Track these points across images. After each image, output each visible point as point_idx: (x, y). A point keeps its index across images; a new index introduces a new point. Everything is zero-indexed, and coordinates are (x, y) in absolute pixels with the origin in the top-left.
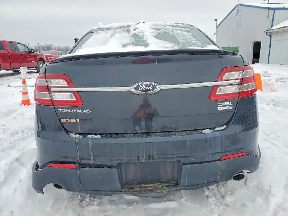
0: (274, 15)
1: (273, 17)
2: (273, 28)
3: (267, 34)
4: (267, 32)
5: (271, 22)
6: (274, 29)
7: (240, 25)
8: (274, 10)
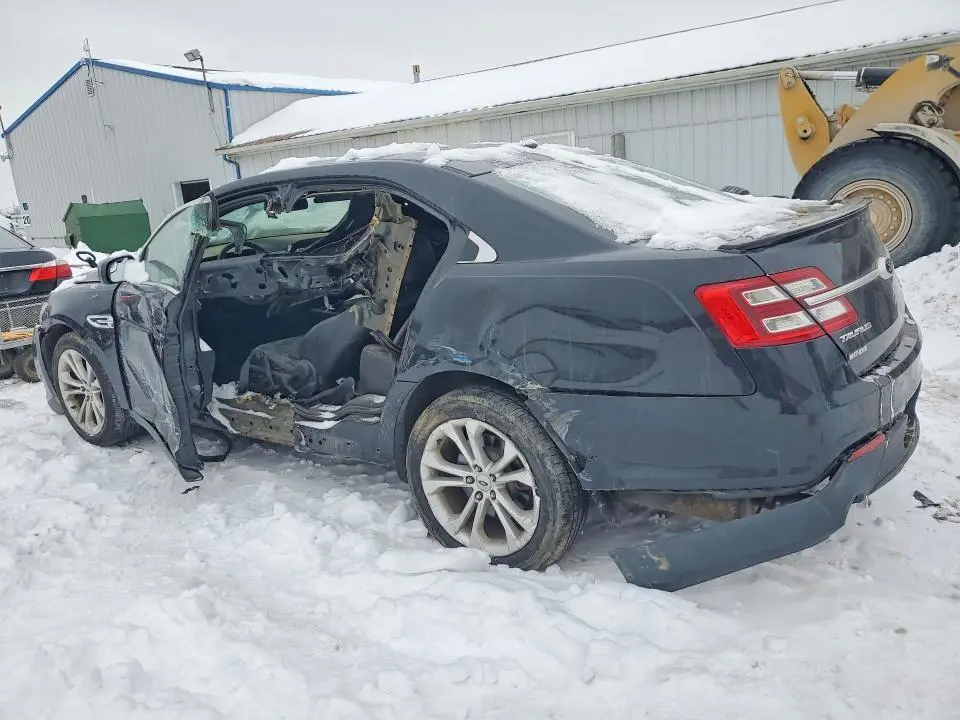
0: (227, 104)
1: (228, 110)
2: (235, 142)
3: (225, 159)
4: (226, 152)
5: (226, 123)
6: (238, 146)
7: (113, 130)
8: (225, 90)
